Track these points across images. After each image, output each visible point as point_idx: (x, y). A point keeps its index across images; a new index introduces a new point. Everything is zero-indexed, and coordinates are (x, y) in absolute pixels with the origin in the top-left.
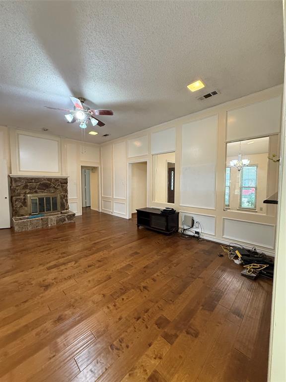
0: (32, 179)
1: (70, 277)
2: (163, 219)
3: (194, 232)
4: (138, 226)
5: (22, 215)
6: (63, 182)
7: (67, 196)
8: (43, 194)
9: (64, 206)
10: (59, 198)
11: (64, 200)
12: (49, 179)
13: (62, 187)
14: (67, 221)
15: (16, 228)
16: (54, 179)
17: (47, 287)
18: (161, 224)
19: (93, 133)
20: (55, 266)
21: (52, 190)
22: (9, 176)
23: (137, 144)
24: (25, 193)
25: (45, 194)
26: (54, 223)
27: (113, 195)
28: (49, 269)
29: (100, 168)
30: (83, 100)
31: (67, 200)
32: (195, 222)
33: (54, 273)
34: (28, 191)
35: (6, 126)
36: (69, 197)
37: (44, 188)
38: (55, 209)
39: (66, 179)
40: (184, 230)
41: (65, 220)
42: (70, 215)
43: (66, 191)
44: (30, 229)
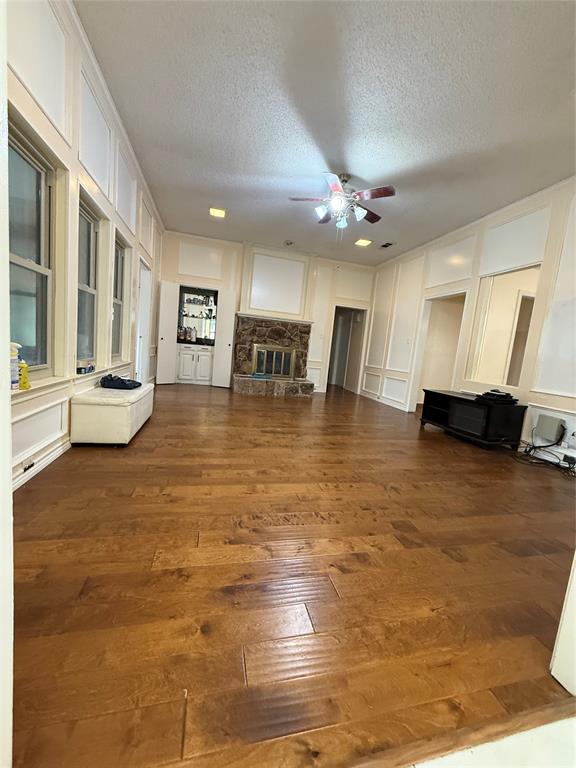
0: (263, 321)
1: (287, 446)
2: (481, 412)
3: (562, 458)
4: (423, 424)
5: (245, 373)
6: (304, 331)
7: (306, 356)
8: (274, 346)
9: (300, 371)
10: (294, 355)
11: (301, 361)
12: (285, 324)
13: (301, 338)
14: (300, 394)
15: (236, 387)
16: (292, 324)
17: (257, 445)
18: (475, 424)
19: (363, 243)
20: (271, 432)
21: (287, 341)
22: (236, 315)
23: (456, 260)
24: (252, 341)
25: (277, 347)
26: (282, 392)
27: (385, 363)
28: (263, 432)
29: (368, 312)
30: (346, 178)
31: (305, 362)
32: (569, 434)
33: (268, 437)
34: (255, 339)
35: (241, 242)
36: (309, 358)
37: (276, 337)
38: (286, 373)
39: (309, 327)
40: (535, 448)
41: (297, 391)
42: (306, 385)
43: (306, 346)
44: (251, 392)
